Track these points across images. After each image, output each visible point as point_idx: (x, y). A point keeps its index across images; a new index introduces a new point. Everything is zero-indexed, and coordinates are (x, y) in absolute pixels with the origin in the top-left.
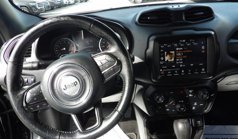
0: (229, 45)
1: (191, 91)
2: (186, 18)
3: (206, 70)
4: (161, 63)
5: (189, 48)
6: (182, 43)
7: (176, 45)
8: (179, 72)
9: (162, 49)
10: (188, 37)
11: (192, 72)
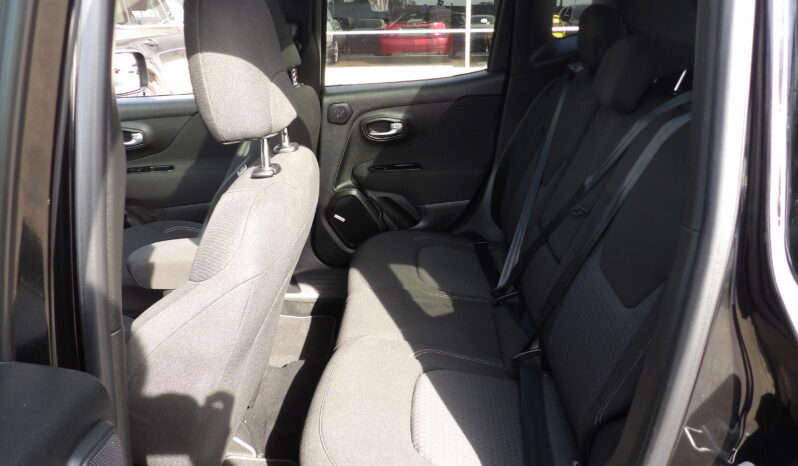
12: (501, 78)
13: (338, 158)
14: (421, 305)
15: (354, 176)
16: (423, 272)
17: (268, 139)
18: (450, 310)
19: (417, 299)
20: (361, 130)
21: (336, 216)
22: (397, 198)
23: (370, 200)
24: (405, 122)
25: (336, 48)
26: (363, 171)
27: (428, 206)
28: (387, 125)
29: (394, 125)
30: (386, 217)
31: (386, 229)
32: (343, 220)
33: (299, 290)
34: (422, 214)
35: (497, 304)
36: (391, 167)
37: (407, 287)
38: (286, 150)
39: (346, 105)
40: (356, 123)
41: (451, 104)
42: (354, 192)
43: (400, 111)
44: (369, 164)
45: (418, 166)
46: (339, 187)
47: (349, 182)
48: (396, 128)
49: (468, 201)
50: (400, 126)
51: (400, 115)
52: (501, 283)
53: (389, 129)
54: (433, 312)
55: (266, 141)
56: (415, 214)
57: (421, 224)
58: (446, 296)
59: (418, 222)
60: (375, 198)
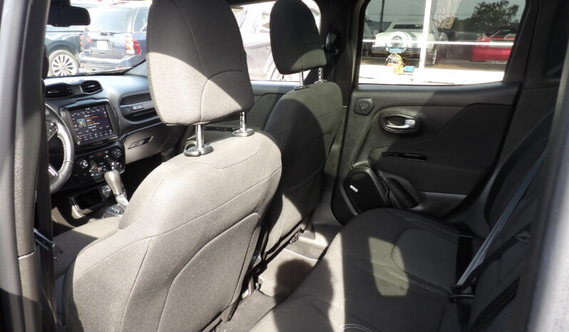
0: (122, 109)
1: (106, 152)
2: (83, 90)
3: (113, 131)
4: (76, 130)
5: (94, 114)
6: (88, 111)
7: (84, 113)
8: (93, 135)
9: (73, 117)
10: (91, 105)
11: (103, 134)
12: (515, 90)
13: (359, 141)
14: (377, 282)
15: (370, 158)
16: (397, 252)
17: (202, 125)
18: (403, 293)
19: (377, 275)
20: (379, 122)
21: (352, 187)
22: (403, 181)
23: (380, 179)
24: (418, 120)
25: (435, 54)
26: (378, 154)
27: (427, 193)
28: (402, 120)
29: (408, 121)
30: (391, 195)
31: (390, 205)
32: (356, 190)
33: (314, 238)
34: (423, 199)
35: (452, 300)
36: (402, 155)
37: (374, 261)
38: (242, 134)
39: (370, 100)
40: (377, 115)
41: (461, 108)
42: (368, 171)
43: (415, 110)
44: (384, 150)
45: (424, 158)
46: (357, 164)
47: (366, 162)
48: (410, 123)
49: (465, 196)
50: (413, 122)
51: (414, 114)
52: (461, 281)
53: (404, 124)
54: (384, 291)
55: (199, 126)
56: (417, 198)
57: (419, 208)
58: (405, 279)
59: (417, 205)
60: (384, 178)
